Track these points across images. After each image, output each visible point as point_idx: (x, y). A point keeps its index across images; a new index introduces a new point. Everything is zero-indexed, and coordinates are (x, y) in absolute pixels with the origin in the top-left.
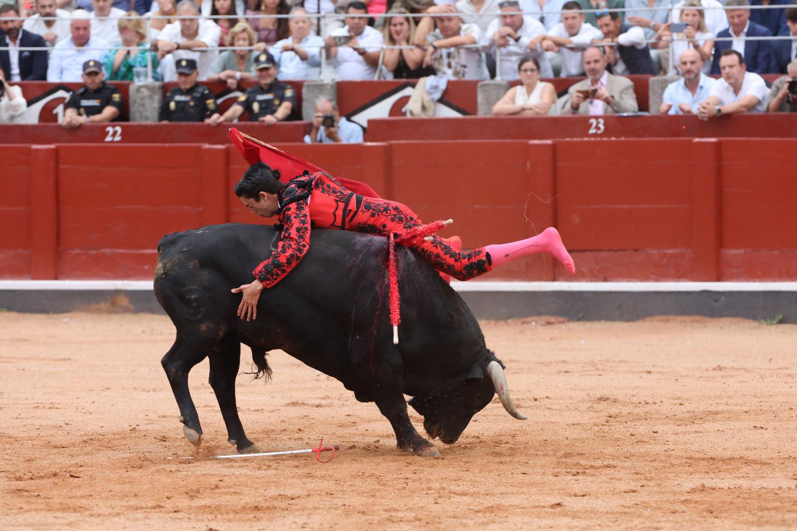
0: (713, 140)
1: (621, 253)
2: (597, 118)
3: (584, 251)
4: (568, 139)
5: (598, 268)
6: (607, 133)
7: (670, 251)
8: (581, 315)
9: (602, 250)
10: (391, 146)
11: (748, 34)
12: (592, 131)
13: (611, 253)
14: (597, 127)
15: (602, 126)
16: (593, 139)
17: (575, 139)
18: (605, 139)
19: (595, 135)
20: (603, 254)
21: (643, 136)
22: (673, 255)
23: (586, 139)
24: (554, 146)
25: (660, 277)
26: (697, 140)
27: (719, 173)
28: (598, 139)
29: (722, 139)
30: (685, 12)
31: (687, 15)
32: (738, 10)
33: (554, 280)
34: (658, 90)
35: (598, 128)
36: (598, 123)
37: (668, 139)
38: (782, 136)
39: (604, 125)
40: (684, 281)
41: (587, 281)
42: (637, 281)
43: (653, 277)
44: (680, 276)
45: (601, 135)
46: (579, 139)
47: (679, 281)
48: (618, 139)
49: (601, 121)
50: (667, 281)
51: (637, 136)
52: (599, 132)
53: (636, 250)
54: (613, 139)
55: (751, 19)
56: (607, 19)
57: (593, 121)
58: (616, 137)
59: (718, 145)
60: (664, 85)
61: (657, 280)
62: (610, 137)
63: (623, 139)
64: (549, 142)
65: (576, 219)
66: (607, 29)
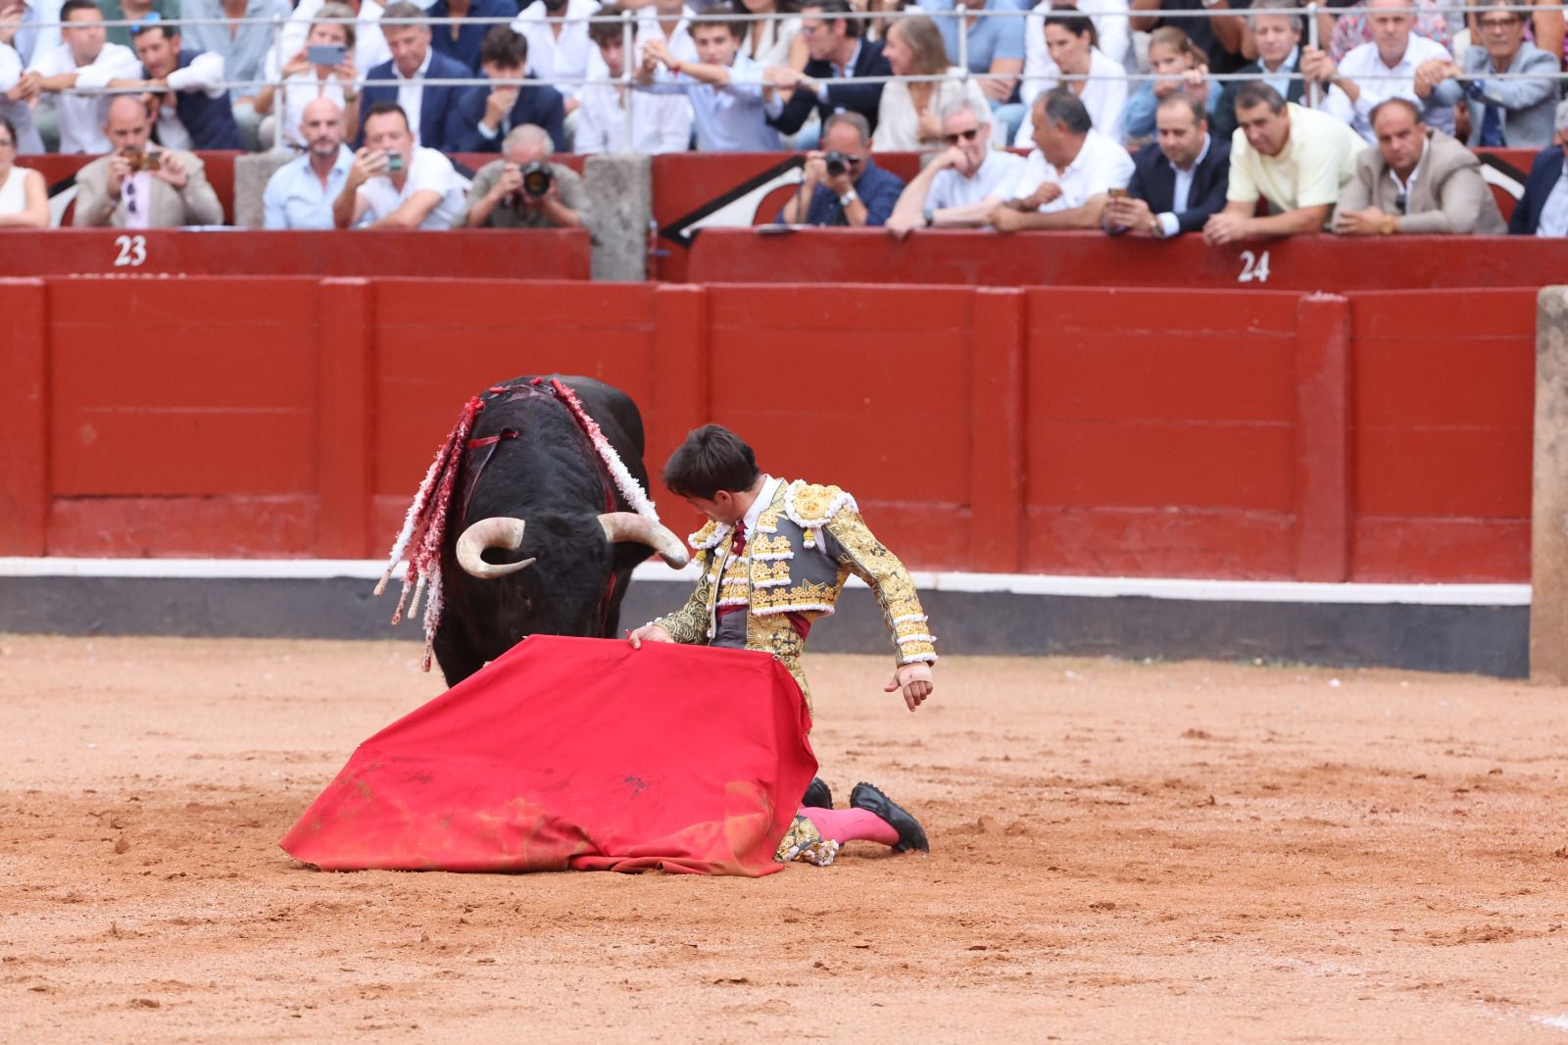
0: (360, 281)
1: (178, 501)
2: (132, 234)
3: (104, 497)
4: (74, 276)
5: (131, 530)
6: (151, 264)
7: (275, 499)
8: (96, 624)
9: (140, 496)
11: (429, 75)
12: (122, 260)
13: (156, 502)
14: (132, 252)
15: (141, 252)
16: (123, 276)
17: (88, 276)
18: (148, 276)
19: (127, 268)
20: (143, 504)
21: (221, 272)
22: (280, 507)
23: (110, 276)
24: (47, 290)
25: (255, 549)
26: (329, 280)
27: (372, 345)
28: (134, 276)
29: (377, 279)
30: (319, 29)
31: (322, 35)
33: (45, 554)
34: (253, 181)
35: (133, 255)
36: (134, 245)
37: (272, 277)
38: (495, 274)
39: (147, 247)
40: (300, 558)
41: (110, 557)
42: (209, 558)
43: (242, 549)
44: (293, 548)
45: (141, 269)
46: (96, 276)
47: (292, 559)
48: (174, 277)
49: (141, 241)
50: (267, 558)
51: (211, 273)
52: (136, 263)
53: (208, 497)
54: (164, 276)
55: (434, 44)
56: (155, 36)
57: (124, 241)
58: (170, 273)
59: (371, 291)
60: (267, 171)
61: (247, 556)
62: (157, 272)
63: (182, 276)
64: (35, 281)
65: (88, 433)
66: (152, 56)
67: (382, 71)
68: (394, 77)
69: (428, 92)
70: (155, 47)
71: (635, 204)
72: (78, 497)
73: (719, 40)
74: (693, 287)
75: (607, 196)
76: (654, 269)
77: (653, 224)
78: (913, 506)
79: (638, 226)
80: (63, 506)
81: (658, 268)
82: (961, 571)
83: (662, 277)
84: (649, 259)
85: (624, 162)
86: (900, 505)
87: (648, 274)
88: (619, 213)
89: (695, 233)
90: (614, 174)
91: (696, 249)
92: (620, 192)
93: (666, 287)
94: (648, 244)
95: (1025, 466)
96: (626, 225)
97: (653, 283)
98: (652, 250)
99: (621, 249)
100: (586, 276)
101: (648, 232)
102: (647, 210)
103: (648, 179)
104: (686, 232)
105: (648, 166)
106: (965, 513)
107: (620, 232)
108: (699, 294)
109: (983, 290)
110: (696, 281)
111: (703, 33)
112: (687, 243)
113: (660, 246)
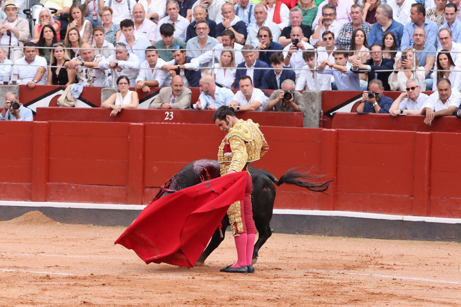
4: (152, 123)
6: (175, 119)
10: (50, 123)
11: (255, 66)
12: (166, 119)
14: (170, 116)
15: (172, 116)
16: (166, 123)
17: (157, 123)
18: (174, 123)
19: (168, 121)
21: (196, 123)
23: (163, 123)
24: (144, 127)
28: (170, 123)
32: (251, 52)
33: (142, 203)
35: (170, 117)
36: (170, 114)
38: (275, 125)
39: (174, 115)
45: (172, 121)
46: (159, 123)
48: (181, 124)
49: (172, 113)
51: (192, 123)
52: (170, 119)
54: (179, 123)
56: (179, 52)
57: (168, 113)
62: (176, 122)
63: (184, 123)
64: (141, 124)
65: (155, 169)
66: (178, 58)
67: (242, 65)
68: (245, 67)
69: (256, 72)
70: (178, 55)
71: (317, 105)
72: (152, 187)
73: (340, 58)
74: (333, 130)
75: (308, 103)
77: (322, 111)
78: (396, 196)
79: (317, 112)
80: (148, 190)
81: (323, 124)
82: (410, 215)
83: (324, 127)
84: (320, 121)
86: (393, 195)
87: (320, 126)
88: (312, 107)
89: (334, 114)
90: (311, 96)
91: (334, 119)
92: (312, 101)
93: (325, 129)
94: (320, 117)
95: (430, 185)
96: (314, 111)
97: (321, 128)
98: (321, 119)
99: (312, 118)
100: (302, 126)
101: (320, 113)
102: (320, 107)
103: (321, 98)
104: (331, 114)
105: (321, 94)
106: (412, 198)
107: (312, 113)
108: (335, 131)
109: (418, 132)
110: (334, 128)
111: (337, 56)
112: (332, 117)
113: (324, 118)
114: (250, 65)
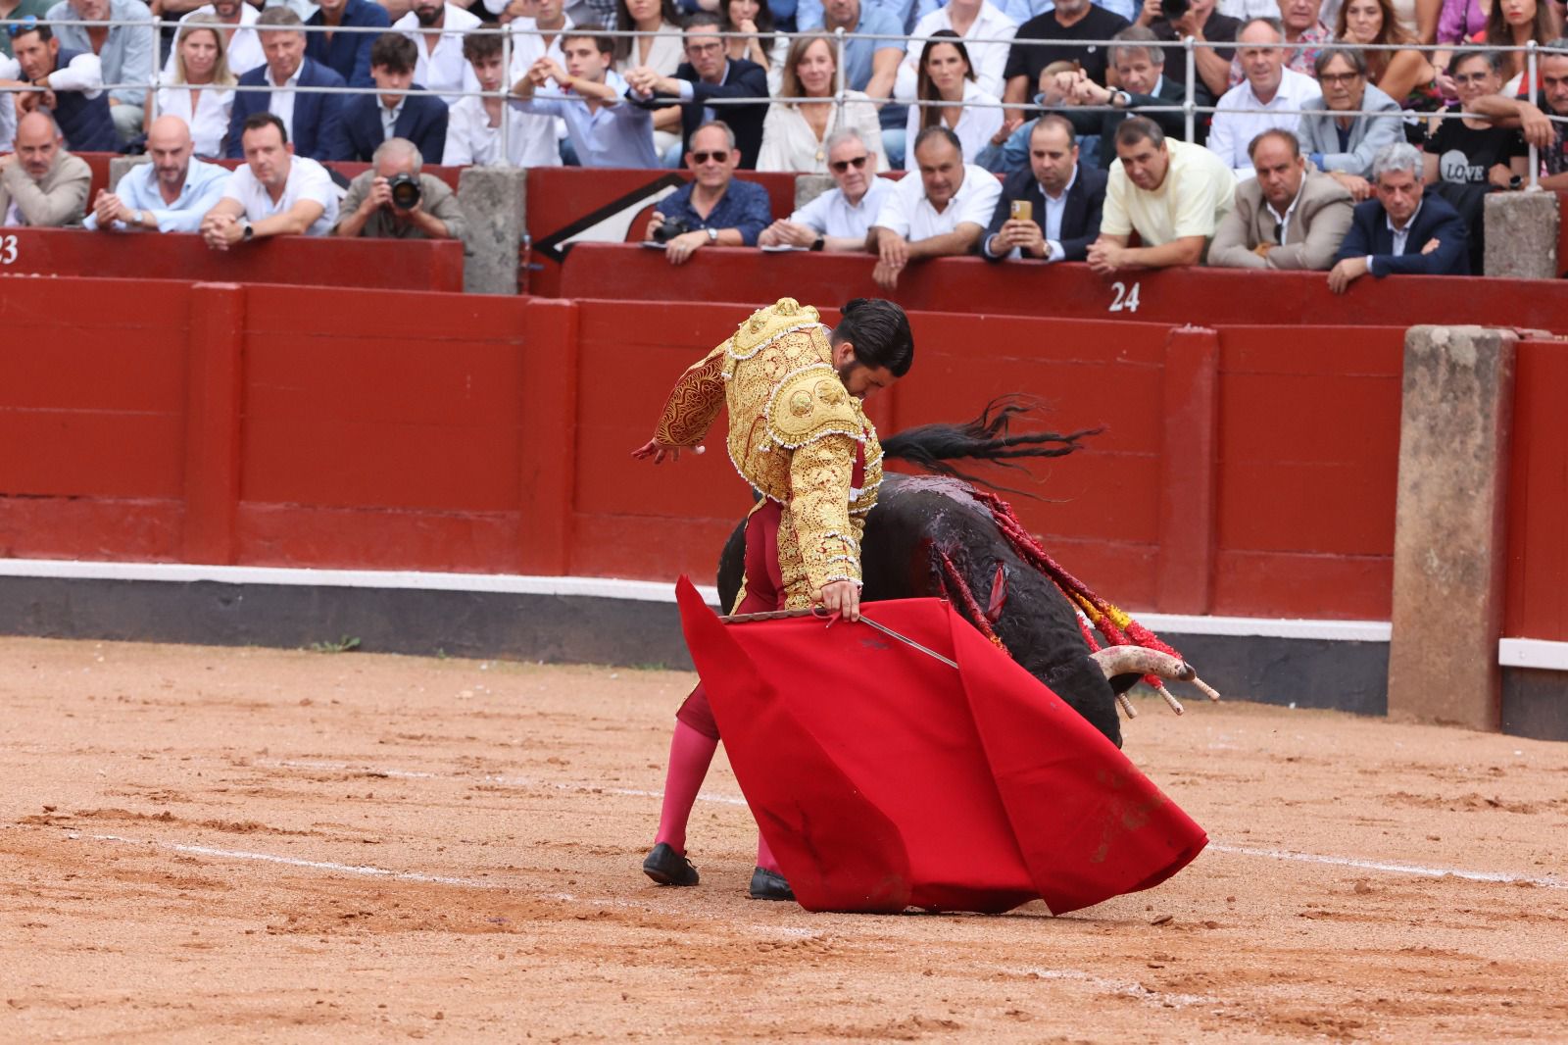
0: (232, 286)
1: (42, 502)
6: (23, 263)
7: (140, 502)
11: (301, 82)
13: (22, 501)
14: (5, 249)
15: (13, 250)
18: (18, 276)
20: (7, 503)
21: (95, 274)
22: (145, 510)
25: (119, 552)
26: (200, 285)
27: (243, 350)
28: (6, 275)
29: (248, 284)
32: (286, 32)
35: (5, 253)
36: (7, 244)
37: (144, 280)
38: (368, 283)
39: (19, 247)
40: (164, 563)
42: (72, 559)
43: (106, 551)
44: (157, 551)
45: (11, 268)
47: (156, 562)
48: (45, 277)
49: (13, 239)
50: (132, 561)
51: (82, 274)
52: (7, 261)
53: (73, 498)
54: (35, 275)
56: (33, 38)
58: (42, 272)
59: (242, 296)
61: (111, 558)
62: (28, 271)
63: (54, 276)
66: (29, 58)
67: (254, 77)
69: (302, 101)
70: (32, 50)
71: (509, 217)
74: (566, 302)
75: (481, 209)
76: (526, 282)
77: (527, 238)
79: (511, 239)
81: (530, 282)
83: (533, 292)
84: (521, 272)
85: (498, 174)
87: (520, 287)
88: (493, 225)
89: (568, 248)
90: (490, 187)
91: (568, 264)
92: (495, 204)
93: (537, 300)
94: (521, 257)
96: (500, 238)
97: (525, 296)
98: (525, 264)
99: (494, 261)
100: (459, 287)
101: (521, 245)
102: (521, 223)
103: (523, 192)
104: (559, 247)
105: (523, 178)
107: (494, 244)
108: (571, 307)
110: (566, 296)
111: (571, 46)
112: (560, 257)
113: (533, 260)
114: (281, 79)
